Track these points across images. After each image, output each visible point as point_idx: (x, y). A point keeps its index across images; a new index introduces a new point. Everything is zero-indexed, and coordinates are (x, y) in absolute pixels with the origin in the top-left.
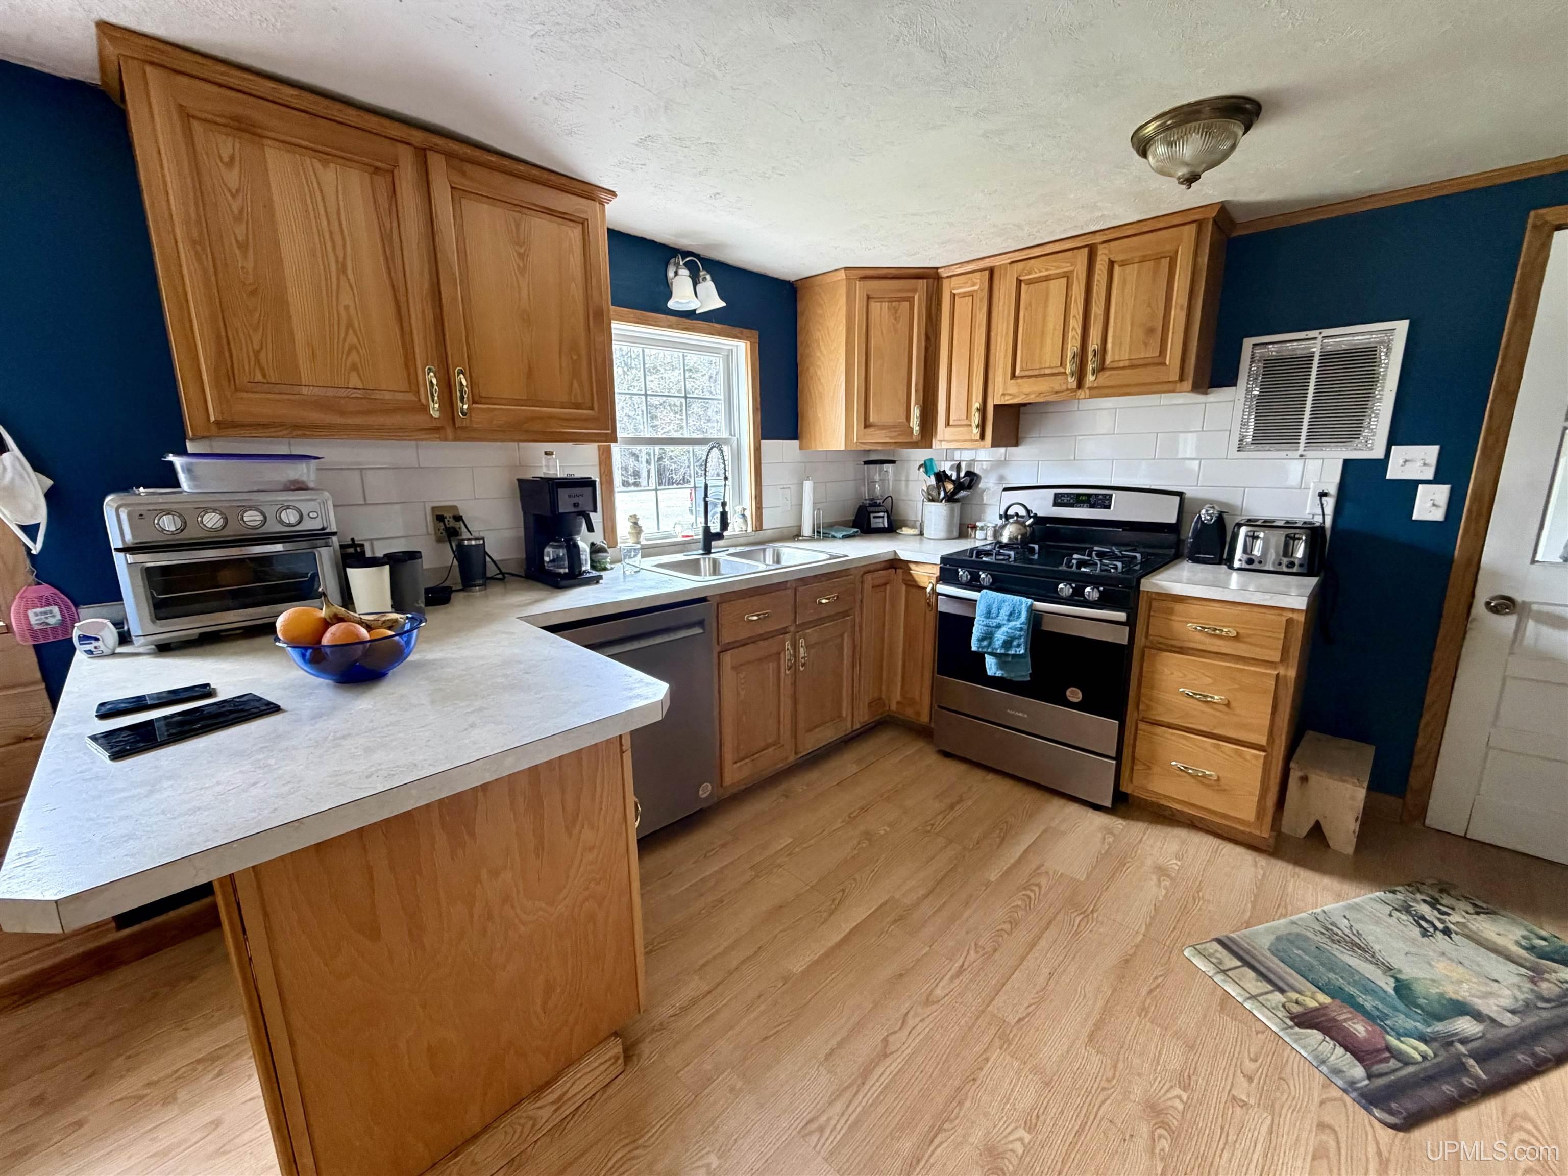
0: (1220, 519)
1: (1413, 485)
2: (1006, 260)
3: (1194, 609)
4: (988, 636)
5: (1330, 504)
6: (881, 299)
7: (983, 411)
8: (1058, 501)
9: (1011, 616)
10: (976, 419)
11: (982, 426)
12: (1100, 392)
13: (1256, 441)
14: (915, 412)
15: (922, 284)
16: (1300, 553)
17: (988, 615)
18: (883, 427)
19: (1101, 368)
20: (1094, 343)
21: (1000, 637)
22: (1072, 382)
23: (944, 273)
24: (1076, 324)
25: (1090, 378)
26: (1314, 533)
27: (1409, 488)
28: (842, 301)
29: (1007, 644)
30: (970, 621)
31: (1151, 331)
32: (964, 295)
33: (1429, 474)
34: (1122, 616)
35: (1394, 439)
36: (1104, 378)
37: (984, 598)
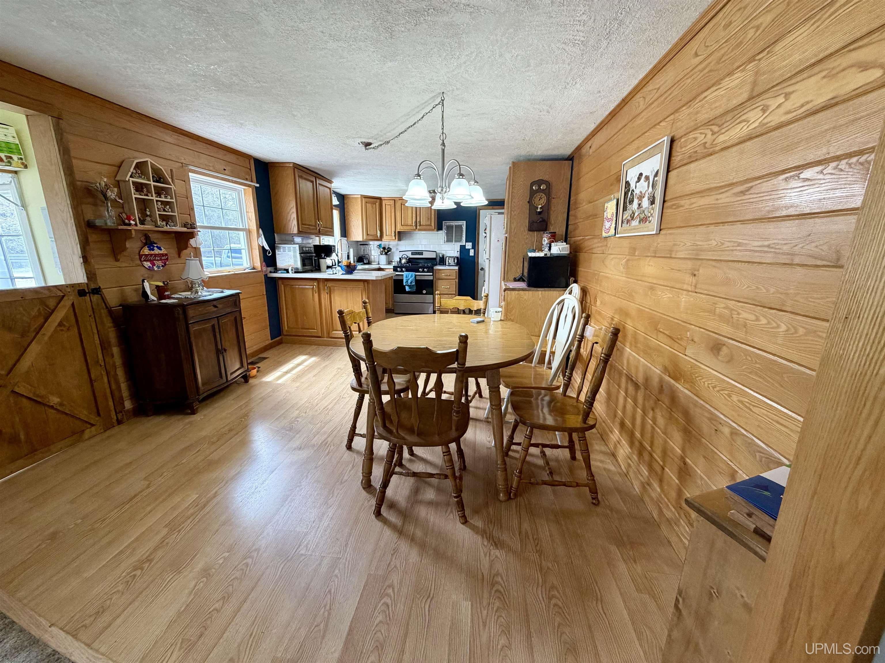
0: (443, 256)
1: (469, 249)
2: (398, 199)
3: (443, 271)
4: (407, 282)
5: (459, 253)
6: (369, 203)
7: (395, 232)
8: (412, 254)
9: (411, 277)
10: (393, 235)
11: (395, 236)
12: (420, 230)
13: (447, 241)
14: (379, 232)
15: (378, 201)
16: (456, 261)
17: (406, 277)
18: (371, 235)
19: (420, 225)
20: (418, 220)
21: (409, 281)
22: (415, 228)
23: (383, 199)
24: (414, 215)
25: (418, 227)
26: (457, 258)
27: (469, 250)
28: (360, 202)
29: (411, 283)
30: (403, 280)
31: (429, 219)
32: (388, 205)
33: (471, 248)
34: (431, 274)
35: (466, 242)
36: (421, 227)
37: (405, 274)
